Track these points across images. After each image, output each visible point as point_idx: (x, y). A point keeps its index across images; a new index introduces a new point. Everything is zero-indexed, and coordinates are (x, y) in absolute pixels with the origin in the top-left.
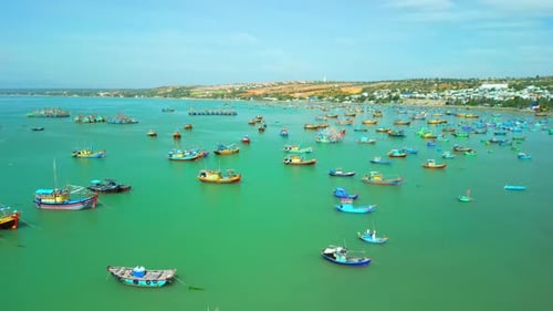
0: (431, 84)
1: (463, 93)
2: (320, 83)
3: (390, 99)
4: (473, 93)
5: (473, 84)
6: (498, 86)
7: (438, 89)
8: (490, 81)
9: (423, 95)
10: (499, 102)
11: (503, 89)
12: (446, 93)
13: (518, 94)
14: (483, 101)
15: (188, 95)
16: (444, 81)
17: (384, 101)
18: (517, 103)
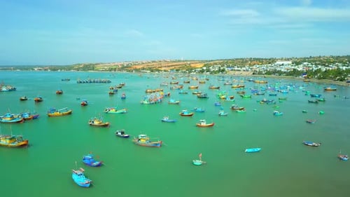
0: (247, 61)
1: (264, 67)
2: (179, 61)
3: (219, 71)
4: (270, 67)
5: (271, 61)
6: (285, 63)
7: (250, 65)
8: (282, 59)
9: (240, 69)
10: (285, 72)
11: (288, 65)
12: (254, 67)
13: (296, 67)
14: (275, 72)
15: (93, 69)
16: (255, 59)
17: (215, 72)
18: (295, 73)
